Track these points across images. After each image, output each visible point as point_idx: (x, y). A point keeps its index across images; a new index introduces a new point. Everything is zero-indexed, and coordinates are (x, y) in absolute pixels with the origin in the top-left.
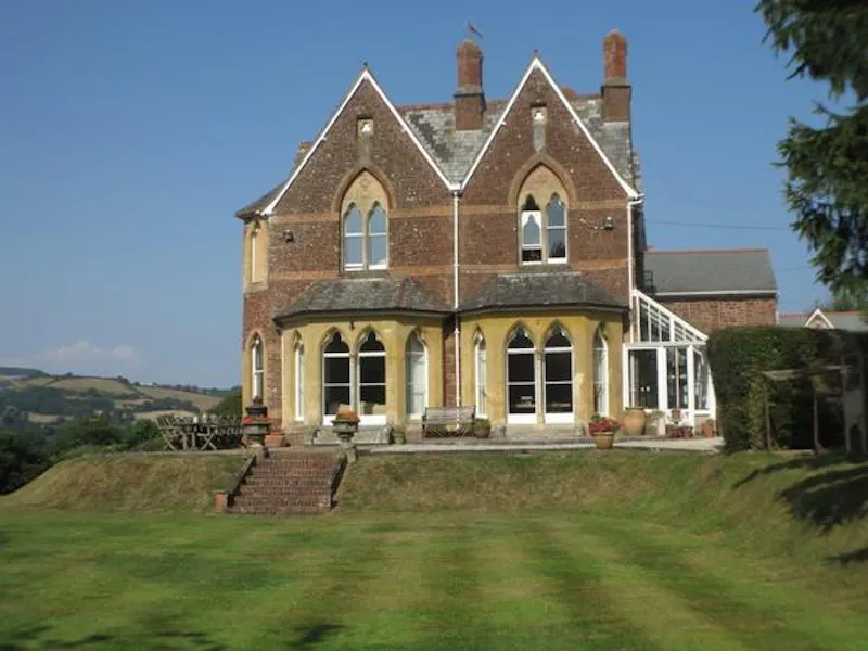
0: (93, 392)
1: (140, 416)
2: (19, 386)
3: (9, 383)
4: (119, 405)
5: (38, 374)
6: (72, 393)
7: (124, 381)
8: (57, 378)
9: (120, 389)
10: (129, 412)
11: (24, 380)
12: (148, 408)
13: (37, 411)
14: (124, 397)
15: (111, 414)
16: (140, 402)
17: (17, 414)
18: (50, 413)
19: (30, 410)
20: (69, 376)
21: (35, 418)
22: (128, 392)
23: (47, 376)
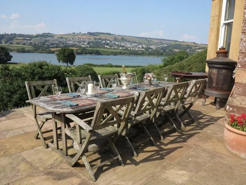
0: (188, 45)
1: (197, 50)
2: (173, 43)
3: (171, 43)
4: (193, 48)
5: (176, 41)
6: (184, 45)
7: (195, 43)
8: (181, 42)
9: (194, 45)
10: (195, 50)
11: (174, 42)
12: (199, 49)
13: (176, 49)
14: (194, 46)
15: (191, 50)
16: (198, 48)
17: (172, 49)
18: (179, 49)
19: (174, 48)
20: (183, 42)
21: (176, 50)
22: (195, 45)
23: (179, 42)
